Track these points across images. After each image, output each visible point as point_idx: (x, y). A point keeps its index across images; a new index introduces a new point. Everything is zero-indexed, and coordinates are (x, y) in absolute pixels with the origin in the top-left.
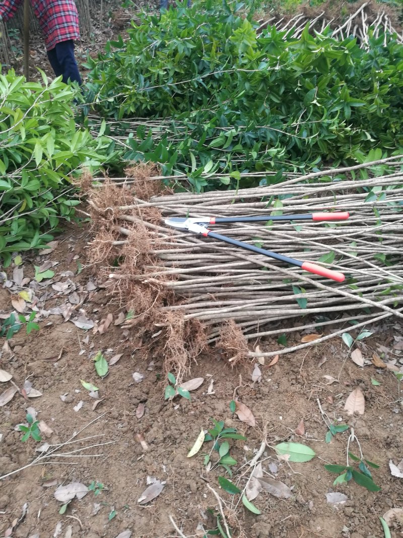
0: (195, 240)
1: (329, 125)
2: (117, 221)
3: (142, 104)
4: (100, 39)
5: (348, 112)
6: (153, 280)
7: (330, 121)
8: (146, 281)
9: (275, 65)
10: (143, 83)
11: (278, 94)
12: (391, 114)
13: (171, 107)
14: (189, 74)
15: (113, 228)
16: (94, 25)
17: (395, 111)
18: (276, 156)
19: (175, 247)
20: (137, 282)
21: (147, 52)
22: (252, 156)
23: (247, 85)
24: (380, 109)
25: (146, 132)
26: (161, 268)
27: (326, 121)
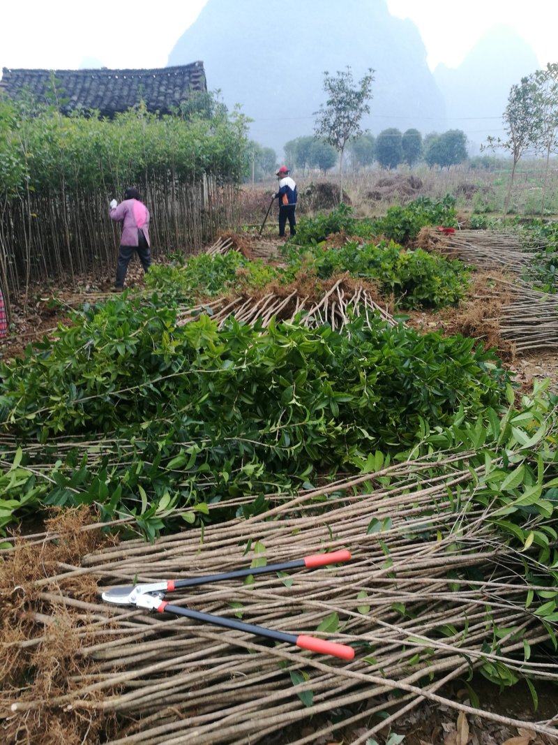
0: (147, 619)
1: (315, 426)
2: (30, 604)
3: (74, 419)
4: (24, 328)
5: (335, 409)
6: (81, 703)
7: (316, 422)
8: (70, 707)
9: (241, 363)
10: (75, 394)
11: (250, 394)
12: (387, 404)
13: (114, 420)
14: (137, 377)
15: (24, 616)
16: (16, 312)
17: (390, 401)
18: (253, 475)
19: (117, 636)
20: (56, 710)
21: (80, 355)
22: (222, 477)
23: (211, 386)
24: (372, 402)
25: (80, 455)
26: (96, 676)
27: (311, 423)
